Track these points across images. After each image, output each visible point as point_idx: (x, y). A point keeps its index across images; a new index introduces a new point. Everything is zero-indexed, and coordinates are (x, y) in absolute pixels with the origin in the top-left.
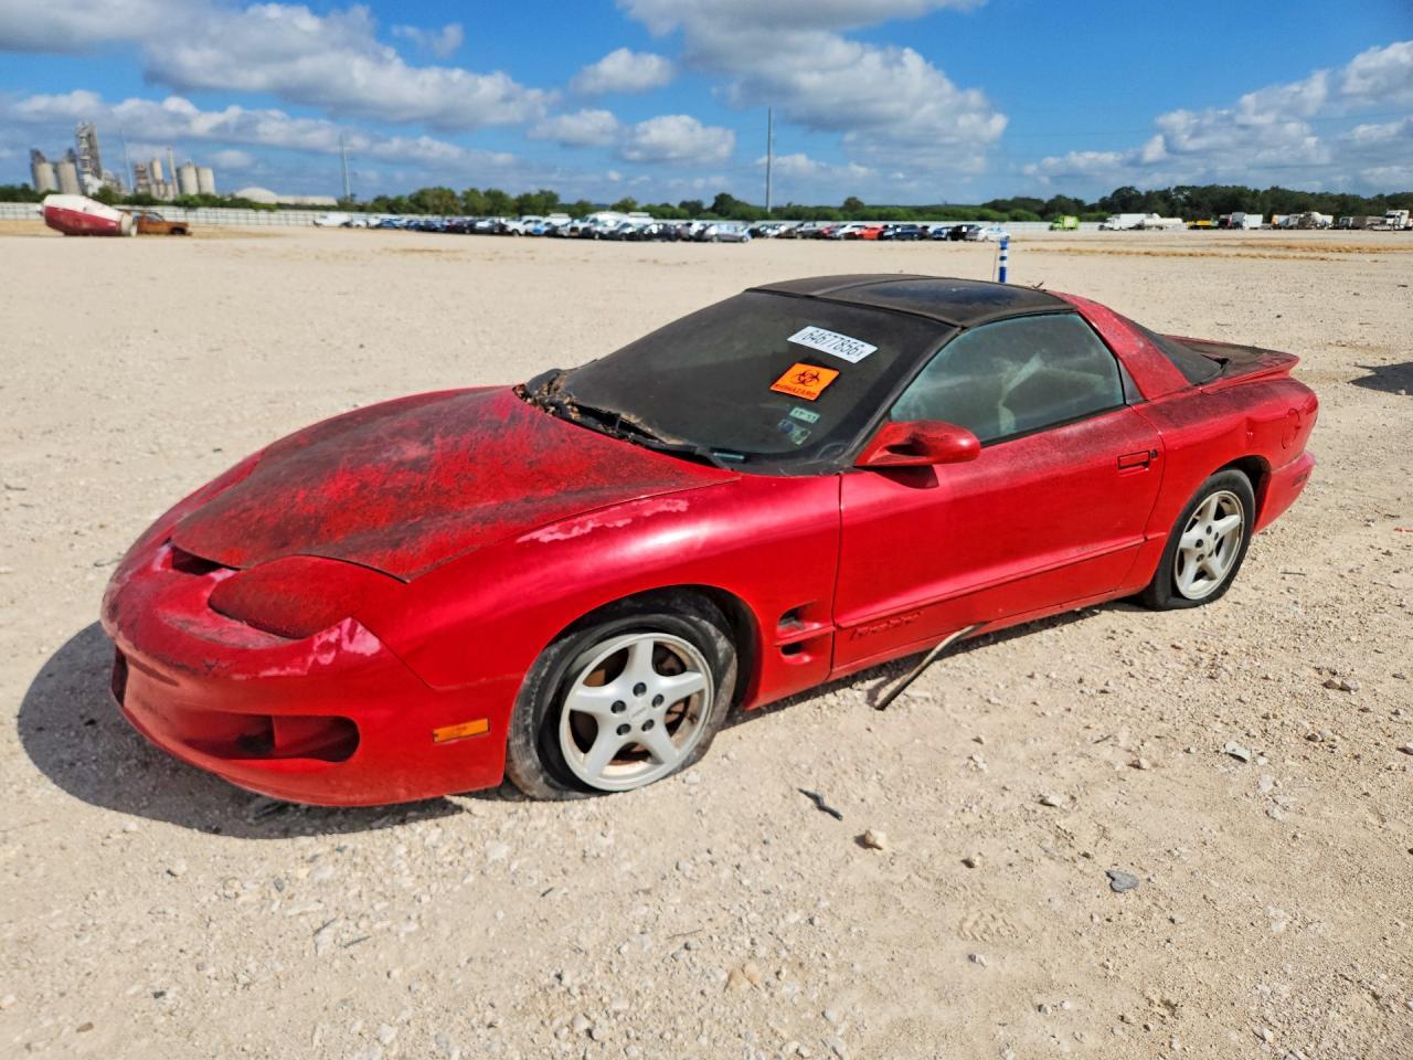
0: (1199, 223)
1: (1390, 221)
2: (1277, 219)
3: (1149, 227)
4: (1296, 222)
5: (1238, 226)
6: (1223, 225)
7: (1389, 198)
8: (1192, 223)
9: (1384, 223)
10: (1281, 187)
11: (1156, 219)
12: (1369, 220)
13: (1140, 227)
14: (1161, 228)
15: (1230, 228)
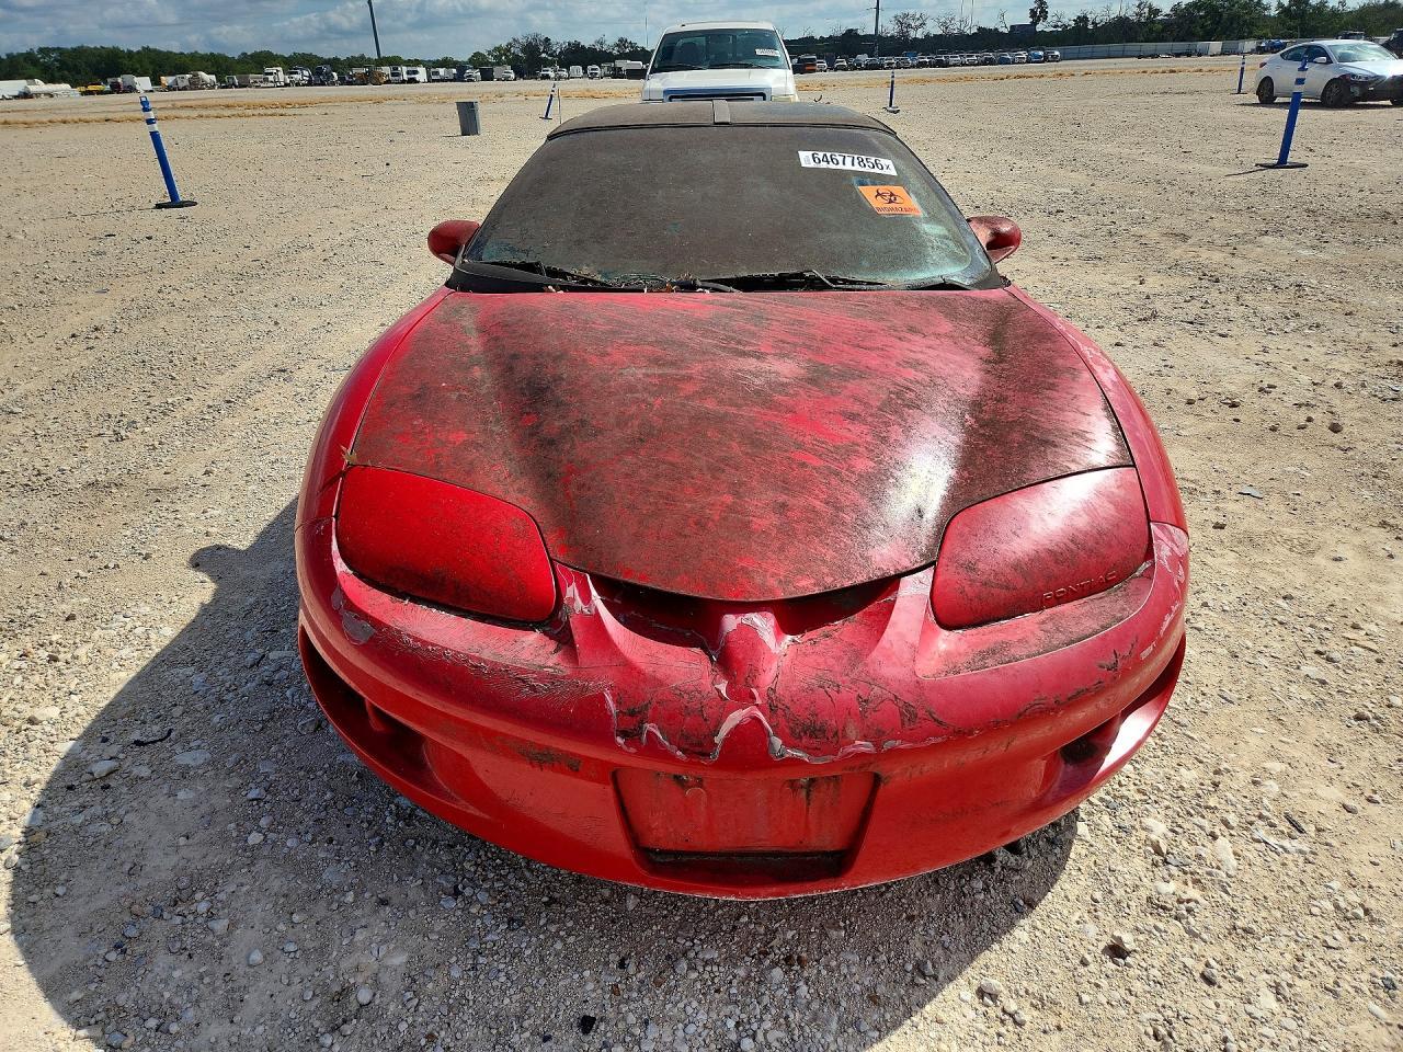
0: (91, 88)
1: (271, 78)
2: (167, 80)
3: (38, 95)
4: (186, 83)
5: (131, 89)
6: (116, 89)
7: (252, 56)
8: (83, 89)
9: (266, 80)
10: (151, 46)
11: (39, 86)
12: (252, 77)
13: (26, 95)
14: (52, 96)
15: (124, 92)
